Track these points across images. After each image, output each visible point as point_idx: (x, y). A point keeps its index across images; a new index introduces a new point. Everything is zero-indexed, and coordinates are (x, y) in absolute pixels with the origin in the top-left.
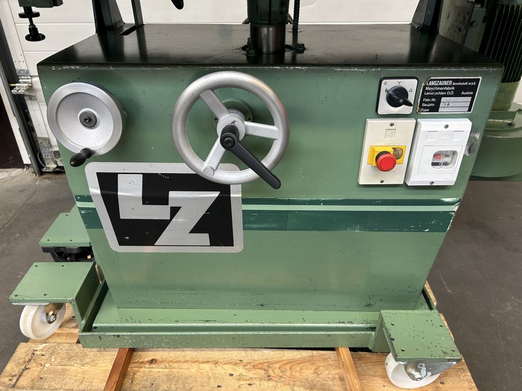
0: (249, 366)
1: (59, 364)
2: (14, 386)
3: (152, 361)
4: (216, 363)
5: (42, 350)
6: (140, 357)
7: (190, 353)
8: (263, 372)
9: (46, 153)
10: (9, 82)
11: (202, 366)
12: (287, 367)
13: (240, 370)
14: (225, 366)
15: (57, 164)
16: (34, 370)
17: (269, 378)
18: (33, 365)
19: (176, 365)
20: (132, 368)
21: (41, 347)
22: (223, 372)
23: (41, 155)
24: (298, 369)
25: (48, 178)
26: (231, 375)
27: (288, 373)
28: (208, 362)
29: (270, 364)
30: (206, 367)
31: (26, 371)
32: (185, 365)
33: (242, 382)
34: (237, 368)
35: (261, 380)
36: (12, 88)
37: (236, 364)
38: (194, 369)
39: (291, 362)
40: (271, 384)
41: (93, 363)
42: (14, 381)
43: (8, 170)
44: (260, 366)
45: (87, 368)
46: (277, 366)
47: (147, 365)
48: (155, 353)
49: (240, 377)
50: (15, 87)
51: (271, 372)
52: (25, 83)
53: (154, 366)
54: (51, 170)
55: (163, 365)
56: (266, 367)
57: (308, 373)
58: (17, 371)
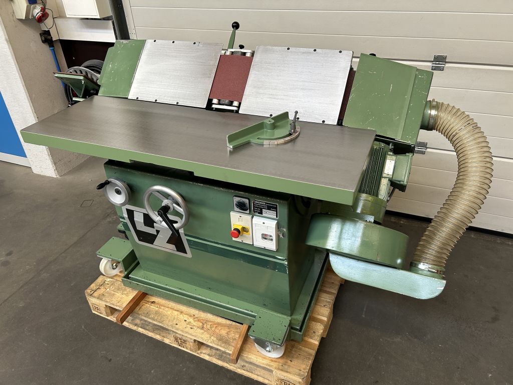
0: (196, 319)
1: (113, 291)
2: (91, 295)
3: (153, 302)
4: (182, 312)
5: (108, 281)
6: (149, 298)
7: (172, 304)
8: (201, 324)
11: (174, 311)
12: (215, 326)
13: (191, 320)
14: (185, 316)
16: (102, 290)
17: (203, 328)
18: (102, 288)
19: (162, 307)
20: (142, 303)
21: (109, 280)
22: (182, 318)
24: (220, 329)
26: (185, 321)
27: (213, 329)
28: (178, 311)
29: (207, 321)
30: (176, 313)
31: (98, 290)
32: (167, 309)
33: (188, 326)
34: (190, 318)
35: (198, 327)
37: (191, 316)
38: (169, 312)
39: (219, 324)
40: (202, 331)
41: (127, 295)
42: (92, 292)
44: (202, 321)
45: (124, 296)
46: (210, 323)
47: (150, 304)
48: (156, 299)
49: (189, 323)
51: (205, 326)
53: (152, 305)
55: (157, 306)
56: (204, 322)
57: (224, 332)
58: (94, 289)
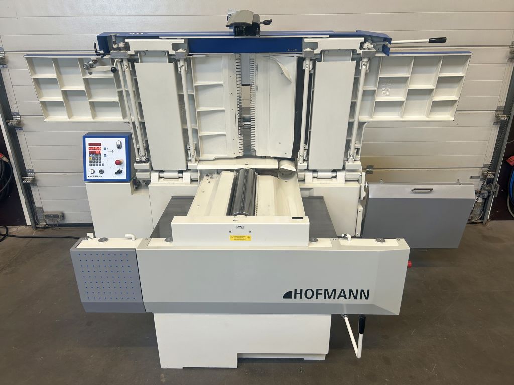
9: (40, 216)
10: (22, 176)
15: (46, 222)
23: (37, 217)
25: (40, 231)
36: (23, 180)
43: (16, 226)
50: (25, 179)
52: (30, 177)
54: (43, 226)
